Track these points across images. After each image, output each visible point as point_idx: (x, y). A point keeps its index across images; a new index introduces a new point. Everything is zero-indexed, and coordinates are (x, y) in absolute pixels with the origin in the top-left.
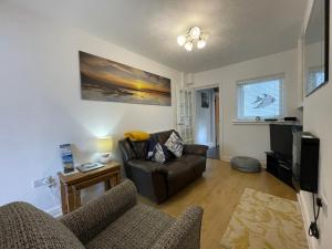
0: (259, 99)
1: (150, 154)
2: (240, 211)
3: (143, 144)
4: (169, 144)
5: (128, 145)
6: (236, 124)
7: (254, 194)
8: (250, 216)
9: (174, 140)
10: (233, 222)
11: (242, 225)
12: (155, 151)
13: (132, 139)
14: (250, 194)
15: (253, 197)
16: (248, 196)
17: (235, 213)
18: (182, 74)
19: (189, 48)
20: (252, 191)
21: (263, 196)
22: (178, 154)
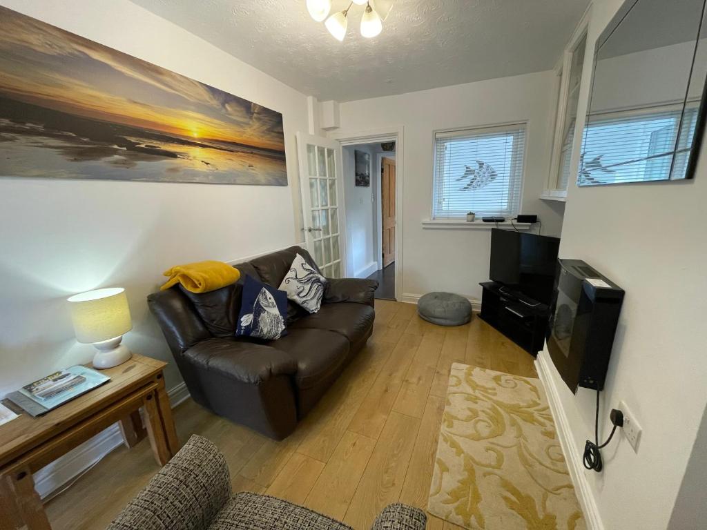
0: (469, 171)
1: (246, 320)
2: (451, 420)
3: (224, 297)
4: (290, 286)
5: (177, 304)
6: (429, 227)
7: (469, 374)
8: (468, 429)
9: (302, 274)
10: (443, 451)
11: (460, 452)
12: (259, 311)
13: (189, 288)
14: (462, 375)
15: (469, 381)
16: (459, 382)
17: (444, 428)
18: (310, 100)
19: (337, 31)
20: (464, 367)
21: (483, 376)
22: (313, 305)
